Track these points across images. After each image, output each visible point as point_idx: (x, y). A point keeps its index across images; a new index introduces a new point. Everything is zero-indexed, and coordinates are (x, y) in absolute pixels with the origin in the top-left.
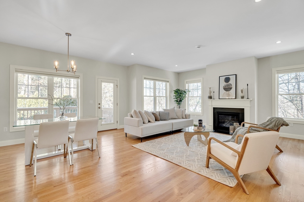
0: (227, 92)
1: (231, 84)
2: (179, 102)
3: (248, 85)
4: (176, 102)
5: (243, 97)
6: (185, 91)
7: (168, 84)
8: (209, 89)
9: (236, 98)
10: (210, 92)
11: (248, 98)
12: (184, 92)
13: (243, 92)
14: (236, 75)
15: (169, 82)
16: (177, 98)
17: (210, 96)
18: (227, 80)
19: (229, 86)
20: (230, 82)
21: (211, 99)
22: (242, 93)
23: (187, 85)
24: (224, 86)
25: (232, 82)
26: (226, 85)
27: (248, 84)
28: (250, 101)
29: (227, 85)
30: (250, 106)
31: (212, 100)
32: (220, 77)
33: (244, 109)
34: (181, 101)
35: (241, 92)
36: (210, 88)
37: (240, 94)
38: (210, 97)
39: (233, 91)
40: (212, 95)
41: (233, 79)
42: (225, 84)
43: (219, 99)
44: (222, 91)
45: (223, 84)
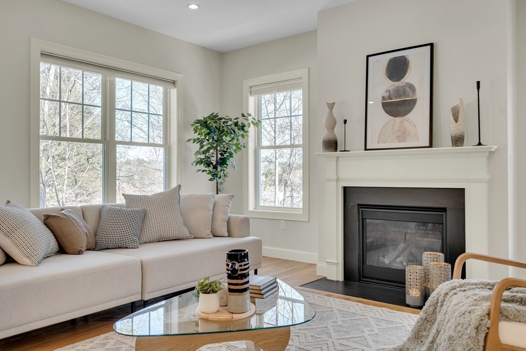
0: (398, 119)
1: (412, 88)
2: (215, 167)
3: (478, 88)
4: (202, 167)
5: (458, 141)
6: (240, 121)
7: (174, 92)
8: (328, 110)
9: (431, 146)
10: (332, 124)
11: (480, 144)
12: (236, 124)
13: (460, 119)
14: (432, 45)
15: (179, 83)
16: (208, 150)
17: (331, 137)
18: (398, 68)
19: (405, 94)
20: (409, 78)
21: (336, 150)
22: (456, 121)
23: (252, 100)
24: (386, 95)
25: (417, 75)
26: (391, 88)
27: (478, 83)
28: (487, 154)
29: (398, 92)
30: (488, 177)
31: (338, 152)
32: (368, 57)
33: (463, 189)
34: (223, 162)
35: (452, 119)
36: (331, 106)
37: (447, 127)
38: (332, 145)
39: (419, 115)
40: (338, 132)
41: (418, 62)
42: (390, 85)
43: (366, 149)
44: (379, 117)
45: (382, 86)
